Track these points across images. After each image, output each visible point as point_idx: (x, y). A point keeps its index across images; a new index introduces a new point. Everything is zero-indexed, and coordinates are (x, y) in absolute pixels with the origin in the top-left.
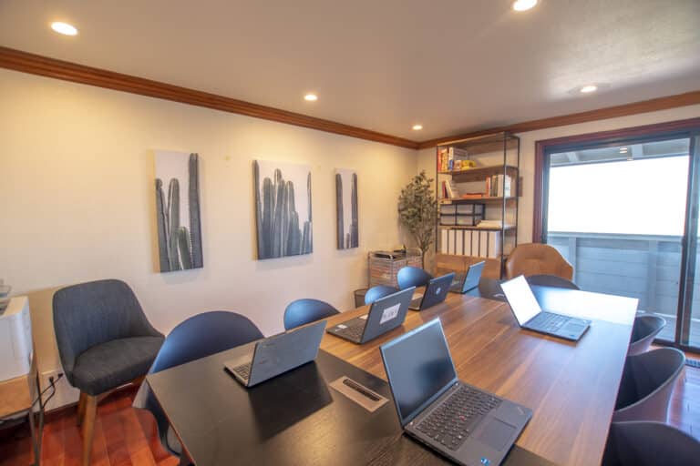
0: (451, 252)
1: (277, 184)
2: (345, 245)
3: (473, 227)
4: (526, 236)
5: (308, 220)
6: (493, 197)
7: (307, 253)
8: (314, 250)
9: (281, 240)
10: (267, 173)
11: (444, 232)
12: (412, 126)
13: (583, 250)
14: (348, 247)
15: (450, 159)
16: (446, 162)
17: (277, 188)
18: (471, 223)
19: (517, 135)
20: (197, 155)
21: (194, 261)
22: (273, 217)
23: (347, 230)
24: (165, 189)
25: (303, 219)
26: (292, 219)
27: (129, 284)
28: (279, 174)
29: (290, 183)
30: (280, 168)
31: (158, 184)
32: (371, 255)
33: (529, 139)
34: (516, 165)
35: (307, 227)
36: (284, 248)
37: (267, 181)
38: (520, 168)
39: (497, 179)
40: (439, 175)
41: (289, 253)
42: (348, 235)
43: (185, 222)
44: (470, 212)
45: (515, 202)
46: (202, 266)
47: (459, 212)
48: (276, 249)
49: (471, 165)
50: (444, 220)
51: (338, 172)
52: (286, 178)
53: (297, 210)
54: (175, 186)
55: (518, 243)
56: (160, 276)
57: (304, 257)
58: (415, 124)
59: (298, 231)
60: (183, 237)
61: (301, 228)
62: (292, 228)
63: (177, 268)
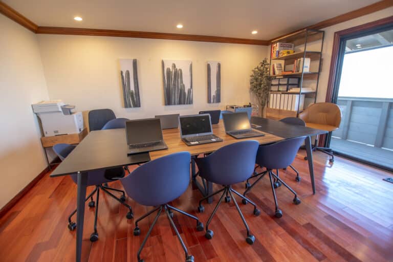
0: (274, 107)
1: (173, 71)
2: (212, 101)
3: (286, 92)
4: (322, 98)
5: (190, 88)
6: (297, 73)
7: (190, 103)
8: (193, 103)
9: (175, 97)
10: (168, 66)
11: (272, 95)
12: (251, 32)
13: (356, 108)
14: (214, 102)
15: (277, 50)
16: (275, 52)
17: (173, 73)
18: (286, 90)
19: (322, 30)
20: (136, 60)
21: (137, 104)
22: (172, 86)
23: (213, 93)
24: (124, 75)
25: (187, 87)
26: (181, 88)
27: (113, 110)
28: (174, 66)
29: (180, 70)
30: (175, 63)
31: (122, 73)
32: (228, 107)
33: (330, 31)
34: (320, 51)
35: (189, 91)
36: (177, 100)
37: (168, 70)
38: (323, 52)
39: (300, 61)
40: (272, 61)
41: (180, 103)
42: (214, 96)
43: (132, 88)
44: (286, 83)
45: (317, 75)
46: (140, 106)
47: (281, 83)
48: (173, 101)
49: (288, 53)
50: (273, 88)
51: (209, 63)
52: (178, 67)
53: (184, 83)
54: (128, 73)
55: (316, 102)
56: (124, 109)
57: (188, 106)
58: (252, 30)
59: (185, 93)
60: (132, 94)
61: (186, 91)
62: (182, 92)
63: (130, 107)
